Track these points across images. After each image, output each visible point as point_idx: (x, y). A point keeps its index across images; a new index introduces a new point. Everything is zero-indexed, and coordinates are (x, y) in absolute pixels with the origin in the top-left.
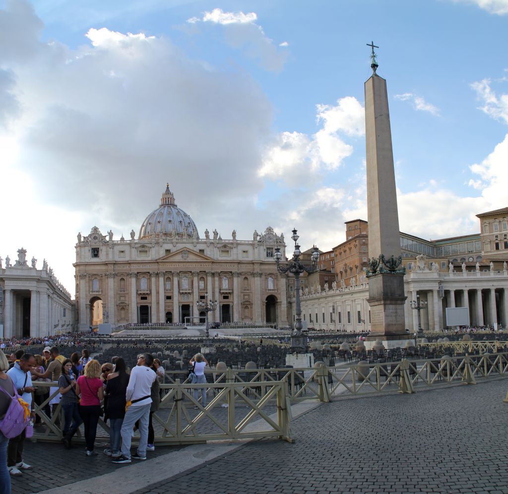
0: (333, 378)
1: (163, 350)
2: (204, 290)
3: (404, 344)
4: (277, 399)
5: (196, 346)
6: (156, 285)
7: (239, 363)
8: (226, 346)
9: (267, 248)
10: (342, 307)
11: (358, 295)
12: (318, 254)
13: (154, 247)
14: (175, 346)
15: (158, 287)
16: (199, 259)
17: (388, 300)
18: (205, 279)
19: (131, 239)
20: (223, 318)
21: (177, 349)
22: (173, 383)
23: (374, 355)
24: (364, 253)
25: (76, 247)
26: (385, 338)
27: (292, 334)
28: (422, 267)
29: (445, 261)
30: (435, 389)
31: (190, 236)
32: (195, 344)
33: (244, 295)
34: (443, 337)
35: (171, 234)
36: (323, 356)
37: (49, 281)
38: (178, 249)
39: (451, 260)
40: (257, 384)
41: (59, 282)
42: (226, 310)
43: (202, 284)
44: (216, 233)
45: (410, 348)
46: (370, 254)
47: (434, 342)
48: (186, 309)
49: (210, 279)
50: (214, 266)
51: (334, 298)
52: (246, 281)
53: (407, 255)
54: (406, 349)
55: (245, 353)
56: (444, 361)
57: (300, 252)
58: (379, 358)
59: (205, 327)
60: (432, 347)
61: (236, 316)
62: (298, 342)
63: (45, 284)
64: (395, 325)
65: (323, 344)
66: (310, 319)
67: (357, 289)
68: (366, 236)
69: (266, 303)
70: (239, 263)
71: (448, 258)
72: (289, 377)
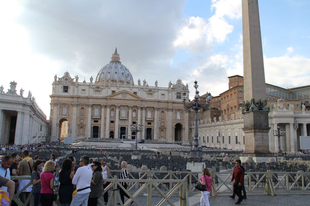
0: (219, 180)
1: (107, 156)
2: (136, 118)
3: (268, 160)
4: (180, 192)
5: (128, 154)
6: (104, 114)
7: (156, 167)
8: (148, 155)
9: (177, 93)
10: (225, 133)
11: (236, 125)
12: (210, 98)
13: (104, 89)
14: (115, 153)
15: (105, 114)
16: (133, 98)
17: (257, 129)
18: (137, 111)
19: (90, 82)
20: (147, 137)
21: (116, 155)
22: (112, 178)
23: (246, 166)
24: (241, 98)
25: (52, 84)
26: (254, 155)
27: (191, 149)
28: (281, 107)
29: (299, 103)
30: (292, 195)
31: (128, 83)
32: (128, 153)
33: (161, 123)
34: (298, 157)
35: (116, 81)
36: (212, 165)
37: (31, 106)
38: (120, 91)
39: (303, 102)
40: (167, 181)
41: (39, 107)
42: (149, 132)
43: (134, 114)
44: (145, 82)
45: (273, 163)
46: (244, 97)
47: (291, 160)
48: (123, 130)
49: (139, 111)
50: (143, 103)
51: (220, 127)
52: (163, 114)
53: (270, 99)
54: (270, 164)
55: (160, 160)
56: (299, 175)
57: (199, 96)
58: (250, 168)
59: (135, 142)
60: (289, 164)
61: (155, 136)
62: (195, 154)
63: (29, 108)
64: (262, 146)
65: (212, 157)
66: (204, 140)
67: (235, 121)
68: (243, 86)
69: (175, 128)
70: (159, 102)
71: (301, 100)
72: (188, 177)
